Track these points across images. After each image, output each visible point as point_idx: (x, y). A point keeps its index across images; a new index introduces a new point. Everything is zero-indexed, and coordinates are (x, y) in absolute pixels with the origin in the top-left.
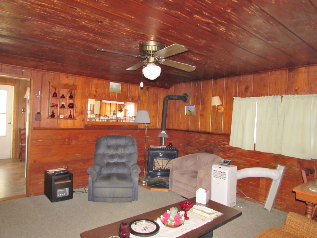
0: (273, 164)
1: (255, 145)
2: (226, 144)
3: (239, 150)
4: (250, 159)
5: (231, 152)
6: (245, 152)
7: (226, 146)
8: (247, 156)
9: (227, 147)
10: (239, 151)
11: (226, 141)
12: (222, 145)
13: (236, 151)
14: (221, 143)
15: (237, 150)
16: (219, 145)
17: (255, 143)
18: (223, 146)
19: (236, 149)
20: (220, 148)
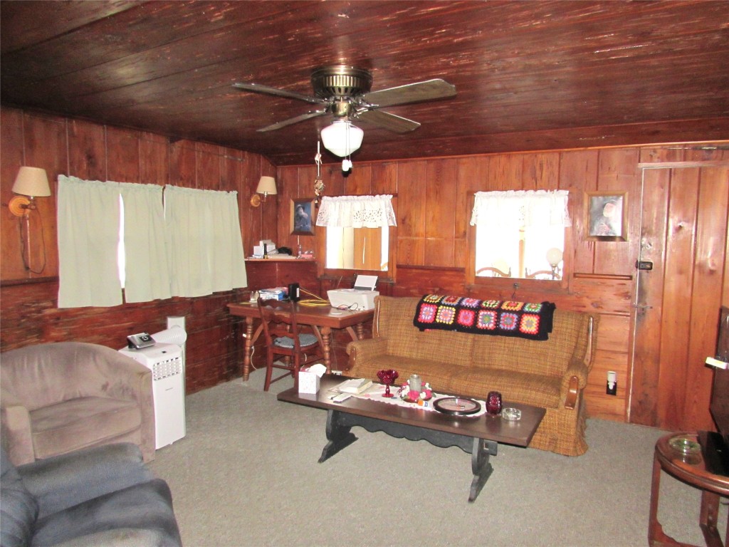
0: (158, 321)
1: (123, 290)
2: (45, 308)
3: (86, 314)
4: (114, 325)
5: (62, 326)
6: (102, 313)
7: (48, 312)
8: (108, 320)
9: (51, 316)
10: (87, 317)
11: (46, 298)
12: (31, 312)
13: (79, 317)
14: (28, 310)
15: (81, 315)
16: (23, 317)
17: (123, 286)
18: (35, 315)
19: (78, 313)
20: (28, 324)
